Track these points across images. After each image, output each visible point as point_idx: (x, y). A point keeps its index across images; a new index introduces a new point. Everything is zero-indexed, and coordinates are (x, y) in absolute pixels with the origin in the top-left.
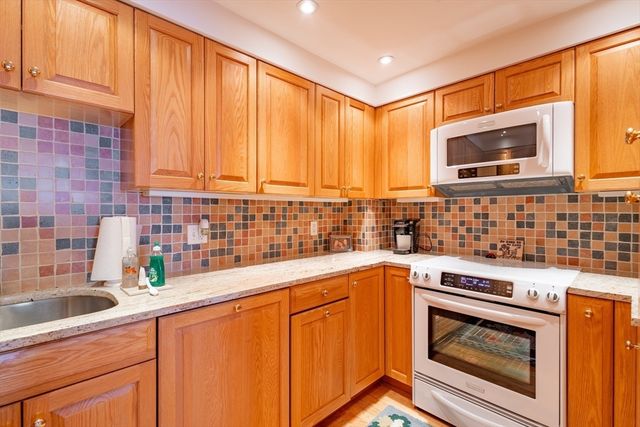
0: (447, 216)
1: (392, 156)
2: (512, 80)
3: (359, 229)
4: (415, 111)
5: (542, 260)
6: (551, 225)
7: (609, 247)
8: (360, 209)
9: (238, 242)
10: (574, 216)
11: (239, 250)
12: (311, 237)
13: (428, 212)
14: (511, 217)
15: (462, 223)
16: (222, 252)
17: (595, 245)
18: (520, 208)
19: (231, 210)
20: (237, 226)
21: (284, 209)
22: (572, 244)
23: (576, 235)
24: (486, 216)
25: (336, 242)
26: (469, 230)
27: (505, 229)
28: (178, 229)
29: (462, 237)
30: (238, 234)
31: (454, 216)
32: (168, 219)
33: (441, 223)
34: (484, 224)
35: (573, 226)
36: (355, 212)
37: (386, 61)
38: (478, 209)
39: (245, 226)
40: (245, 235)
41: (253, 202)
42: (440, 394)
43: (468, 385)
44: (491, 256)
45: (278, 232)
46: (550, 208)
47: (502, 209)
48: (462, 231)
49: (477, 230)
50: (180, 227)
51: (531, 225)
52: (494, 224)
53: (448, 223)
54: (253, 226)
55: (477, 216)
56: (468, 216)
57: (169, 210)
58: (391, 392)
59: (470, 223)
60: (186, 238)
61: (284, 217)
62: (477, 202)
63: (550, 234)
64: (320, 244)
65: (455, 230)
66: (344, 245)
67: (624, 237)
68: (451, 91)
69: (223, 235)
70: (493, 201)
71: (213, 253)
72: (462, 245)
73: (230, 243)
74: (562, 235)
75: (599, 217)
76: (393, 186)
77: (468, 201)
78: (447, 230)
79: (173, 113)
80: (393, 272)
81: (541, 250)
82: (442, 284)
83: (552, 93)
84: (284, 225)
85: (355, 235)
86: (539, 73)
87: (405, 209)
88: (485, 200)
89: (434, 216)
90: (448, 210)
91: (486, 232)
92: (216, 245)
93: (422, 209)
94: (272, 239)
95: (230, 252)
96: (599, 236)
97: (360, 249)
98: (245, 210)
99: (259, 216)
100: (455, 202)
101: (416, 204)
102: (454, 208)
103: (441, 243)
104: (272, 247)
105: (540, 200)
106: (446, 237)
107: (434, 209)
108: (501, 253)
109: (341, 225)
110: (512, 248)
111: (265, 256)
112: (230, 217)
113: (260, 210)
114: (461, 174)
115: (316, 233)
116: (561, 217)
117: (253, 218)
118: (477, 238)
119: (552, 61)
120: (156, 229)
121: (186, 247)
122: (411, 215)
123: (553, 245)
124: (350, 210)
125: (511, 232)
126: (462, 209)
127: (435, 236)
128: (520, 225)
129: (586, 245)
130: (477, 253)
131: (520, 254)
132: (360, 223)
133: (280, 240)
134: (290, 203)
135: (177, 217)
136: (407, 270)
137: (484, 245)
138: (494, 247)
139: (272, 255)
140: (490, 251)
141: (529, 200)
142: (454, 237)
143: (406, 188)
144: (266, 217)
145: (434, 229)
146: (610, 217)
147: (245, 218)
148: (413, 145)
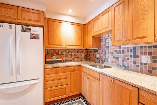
28: (138, 57)
32: (134, 53)
50: (139, 56)
57: (135, 51)
60: (141, 60)
71: (153, 68)
79: (119, 25)
120: (131, 56)
121: (141, 63)
135: (138, 53)
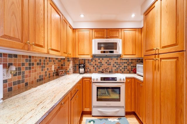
0: (92, 63)
1: (79, 45)
2: (110, 32)
3: (68, 67)
4: (87, 33)
5: (112, 72)
6: (114, 64)
7: (122, 68)
8: (68, 61)
9: (27, 76)
10: (117, 63)
11: (27, 80)
12: (52, 71)
13: (87, 62)
14: (106, 63)
15: (96, 65)
16: (19, 82)
17: (121, 68)
18: (108, 61)
19: (23, 61)
20: (26, 68)
21: (44, 60)
22: (117, 68)
23: (117, 66)
24: (101, 63)
25: (61, 72)
26: (97, 66)
27: (105, 66)
29: (96, 68)
30: (27, 72)
31: (94, 63)
33: (90, 65)
34: (101, 65)
35: (117, 65)
36: (66, 62)
37: (82, 16)
38: (99, 61)
39: (30, 68)
40: (30, 72)
41: (33, 57)
42: (100, 109)
43: (107, 104)
44: (103, 72)
45: (42, 70)
46: (113, 61)
47: (105, 61)
48: (96, 66)
49: (99, 66)
51: (110, 65)
52: (103, 65)
53: (92, 64)
54: (33, 68)
55: (99, 63)
56: (97, 63)
58: (84, 115)
59: (97, 64)
61: (44, 64)
62: (99, 59)
63: (113, 66)
64: (55, 74)
65: (94, 66)
66: (63, 73)
67: (124, 66)
68: (97, 30)
69: (19, 74)
70: (103, 59)
71: (15, 83)
72: (95, 70)
73: (23, 77)
74: (115, 66)
75: (121, 63)
76: (79, 54)
77: (97, 59)
78: (92, 66)
80: (85, 79)
81: (112, 70)
82: (101, 80)
83: (117, 37)
84: (44, 67)
85: (66, 69)
86: (115, 32)
87: (79, 61)
88: (101, 59)
89: (88, 63)
90: (92, 61)
91: (101, 66)
92: (16, 79)
93: (85, 61)
94: (40, 73)
95: (23, 81)
96: (121, 66)
97: (68, 74)
98: (30, 61)
99: (35, 63)
100: (94, 59)
101: (83, 59)
102: (94, 61)
103: (90, 70)
104: (40, 76)
105: (112, 59)
106: (92, 68)
107: (88, 61)
108: (105, 71)
109: (60, 66)
110: (107, 70)
111: (38, 81)
112: (23, 64)
113: (36, 61)
114: (102, 52)
115: (54, 70)
116: (115, 63)
117: (33, 64)
118: (99, 68)
119: (117, 30)
122: (81, 63)
123: (114, 68)
124: (64, 61)
125: (106, 66)
126: (95, 61)
127: (88, 68)
128: (108, 65)
129: (119, 68)
130: (99, 72)
131: (108, 71)
132: (68, 65)
133: (43, 73)
134: (46, 58)
136: (91, 78)
137: (101, 70)
138: (103, 70)
139: (40, 80)
140: (102, 71)
141: (110, 59)
142: (94, 68)
143: (84, 55)
144: (38, 64)
145: (88, 66)
146: (123, 63)
147: (30, 64)
148: (86, 43)
